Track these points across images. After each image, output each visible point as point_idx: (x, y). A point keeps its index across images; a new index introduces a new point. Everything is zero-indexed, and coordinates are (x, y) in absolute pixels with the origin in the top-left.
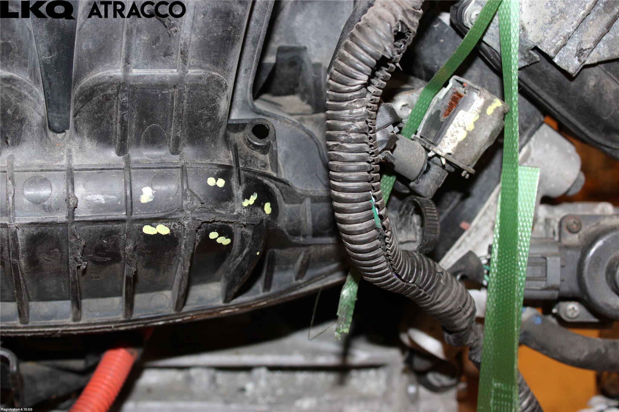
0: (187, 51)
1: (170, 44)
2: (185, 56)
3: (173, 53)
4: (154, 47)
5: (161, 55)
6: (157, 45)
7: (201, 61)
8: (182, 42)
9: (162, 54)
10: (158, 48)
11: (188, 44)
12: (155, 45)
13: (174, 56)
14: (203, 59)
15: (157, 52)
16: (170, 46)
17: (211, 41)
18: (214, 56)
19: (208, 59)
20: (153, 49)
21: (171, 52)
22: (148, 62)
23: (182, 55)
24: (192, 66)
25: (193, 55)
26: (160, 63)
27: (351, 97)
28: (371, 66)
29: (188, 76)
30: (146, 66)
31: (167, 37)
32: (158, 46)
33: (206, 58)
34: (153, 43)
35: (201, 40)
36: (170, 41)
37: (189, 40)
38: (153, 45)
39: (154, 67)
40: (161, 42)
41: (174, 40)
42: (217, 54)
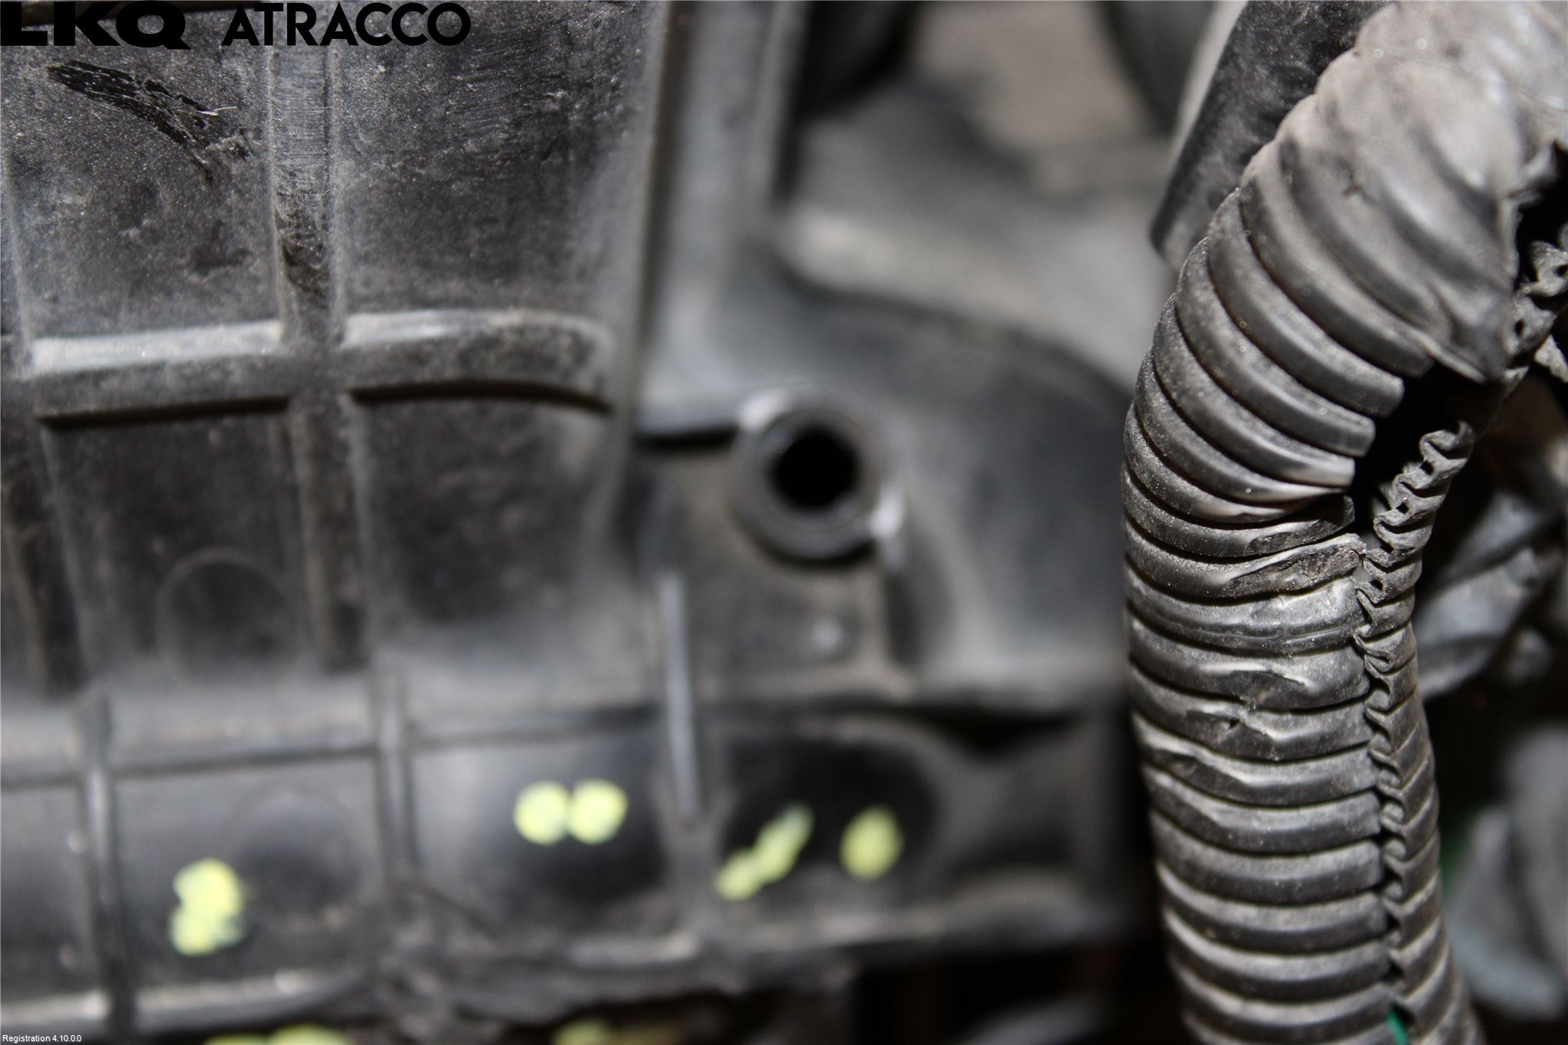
0: (320, 247)
1: (221, 213)
2: (310, 272)
3: (244, 253)
4: (133, 233)
5: (180, 268)
6: (145, 222)
7: (414, 273)
8: (279, 208)
9: (183, 261)
10: (153, 236)
11: (317, 217)
12: (137, 222)
13: (256, 266)
14: (425, 265)
15: (155, 255)
16: (219, 223)
17: (449, 182)
18: (482, 243)
19: (450, 259)
20: (129, 244)
21: (230, 250)
22: (117, 305)
23: (295, 271)
24: (366, 300)
25: (362, 250)
26: (184, 303)
27: (1254, 544)
28: (1373, 410)
29: (351, 356)
30: (106, 323)
31: (197, 184)
32: (152, 230)
33: (436, 258)
34: (122, 217)
35: (392, 181)
36: (218, 201)
37: (318, 197)
38: (123, 227)
39: (156, 323)
40: (168, 209)
41: (239, 192)
42: (500, 228)
